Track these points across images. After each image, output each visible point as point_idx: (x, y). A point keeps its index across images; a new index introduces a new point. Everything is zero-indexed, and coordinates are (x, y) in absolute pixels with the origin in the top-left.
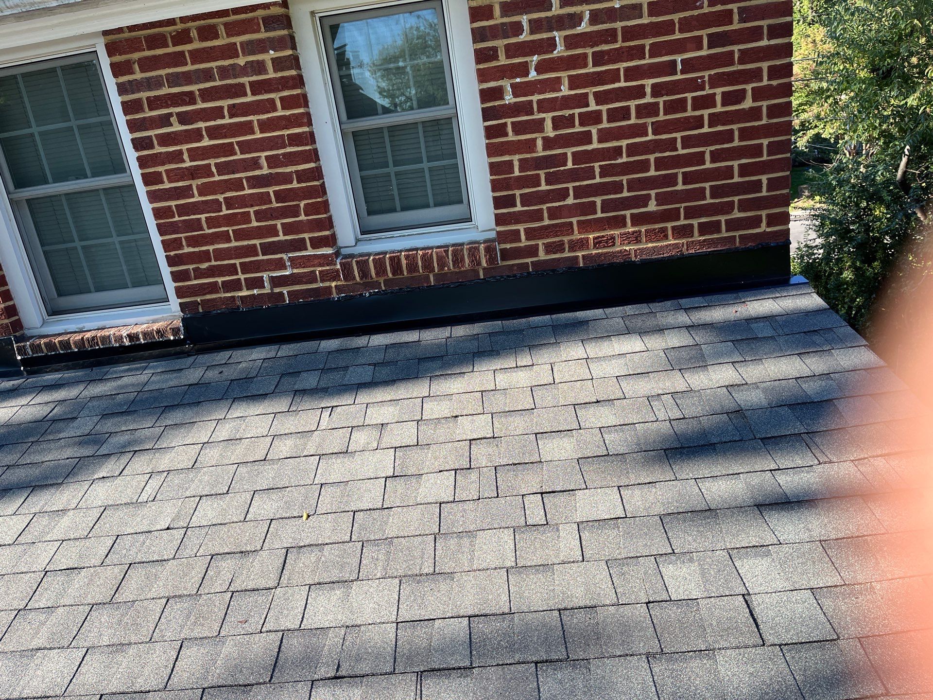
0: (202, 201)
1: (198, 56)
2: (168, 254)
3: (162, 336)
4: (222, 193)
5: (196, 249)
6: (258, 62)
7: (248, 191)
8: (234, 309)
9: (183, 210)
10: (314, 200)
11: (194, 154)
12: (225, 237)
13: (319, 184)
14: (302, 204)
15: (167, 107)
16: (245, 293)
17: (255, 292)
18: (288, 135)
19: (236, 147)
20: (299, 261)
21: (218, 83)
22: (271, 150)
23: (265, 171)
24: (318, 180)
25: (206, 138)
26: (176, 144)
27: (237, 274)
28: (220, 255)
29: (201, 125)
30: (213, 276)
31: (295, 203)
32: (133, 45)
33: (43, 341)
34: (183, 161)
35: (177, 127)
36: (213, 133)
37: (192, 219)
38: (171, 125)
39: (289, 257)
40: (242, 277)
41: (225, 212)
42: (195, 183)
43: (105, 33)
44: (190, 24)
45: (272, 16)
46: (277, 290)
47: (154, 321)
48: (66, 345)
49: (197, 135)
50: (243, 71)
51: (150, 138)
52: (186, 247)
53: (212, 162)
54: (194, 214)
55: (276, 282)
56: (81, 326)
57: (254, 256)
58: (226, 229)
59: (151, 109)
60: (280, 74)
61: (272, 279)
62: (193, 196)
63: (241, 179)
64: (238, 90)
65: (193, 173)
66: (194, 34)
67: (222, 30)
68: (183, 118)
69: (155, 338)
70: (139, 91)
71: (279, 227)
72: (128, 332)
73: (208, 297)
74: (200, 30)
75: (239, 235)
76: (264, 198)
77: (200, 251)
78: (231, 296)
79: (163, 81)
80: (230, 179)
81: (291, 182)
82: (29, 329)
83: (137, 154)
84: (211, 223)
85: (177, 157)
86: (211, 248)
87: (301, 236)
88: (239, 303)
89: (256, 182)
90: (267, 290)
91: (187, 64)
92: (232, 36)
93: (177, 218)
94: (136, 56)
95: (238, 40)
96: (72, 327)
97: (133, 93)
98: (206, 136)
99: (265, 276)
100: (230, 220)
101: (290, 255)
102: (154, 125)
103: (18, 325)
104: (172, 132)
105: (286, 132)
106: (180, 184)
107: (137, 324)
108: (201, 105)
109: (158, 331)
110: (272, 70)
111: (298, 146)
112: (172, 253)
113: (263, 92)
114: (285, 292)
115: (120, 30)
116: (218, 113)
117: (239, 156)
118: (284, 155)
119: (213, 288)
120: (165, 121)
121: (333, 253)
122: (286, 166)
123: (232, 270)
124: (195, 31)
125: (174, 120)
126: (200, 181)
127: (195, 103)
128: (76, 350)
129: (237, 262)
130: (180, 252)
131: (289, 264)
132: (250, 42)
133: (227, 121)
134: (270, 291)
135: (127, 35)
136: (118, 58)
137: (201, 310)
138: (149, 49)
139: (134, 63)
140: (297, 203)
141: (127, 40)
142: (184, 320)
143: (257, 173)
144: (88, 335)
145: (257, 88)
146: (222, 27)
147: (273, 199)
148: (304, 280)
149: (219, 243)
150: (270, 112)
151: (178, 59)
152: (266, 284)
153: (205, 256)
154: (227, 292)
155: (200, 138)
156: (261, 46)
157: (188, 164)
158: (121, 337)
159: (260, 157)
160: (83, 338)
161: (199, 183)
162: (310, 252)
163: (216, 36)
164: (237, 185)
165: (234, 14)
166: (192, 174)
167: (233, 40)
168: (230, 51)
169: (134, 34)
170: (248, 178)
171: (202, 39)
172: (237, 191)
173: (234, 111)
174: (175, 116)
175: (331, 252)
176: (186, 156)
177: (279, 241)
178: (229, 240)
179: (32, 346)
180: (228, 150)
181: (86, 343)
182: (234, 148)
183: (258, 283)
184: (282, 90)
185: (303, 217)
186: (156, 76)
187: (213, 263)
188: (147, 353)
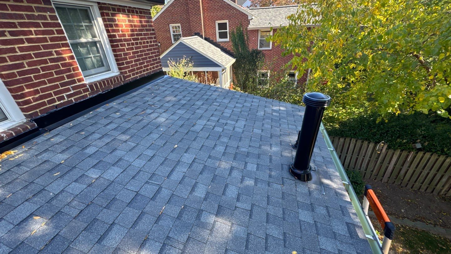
0: (30, 69)
4: (40, 65)
5: (32, 90)
6: (43, 15)
7: (50, 64)
10: (75, 66)
11: (22, 49)
13: (75, 60)
15: (2, 27)
16: (58, 103)
17: (62, 101)
18: (62, 43)
19: (42, 47)
20: (75, 87)
21: (27, 21)
22: (56, 48)
23: (55, 56)
25: (26, 43)
26: (11, 45)
27: (53, 96)
28: (43, 90)
29: (23, 37)
30: (42, 99)
31: (69, 67)
35: (9, 37)
37: (27, 77)
38: (6, 36)
41: (42, 73)
42: (25, 62)
49: (21, 41)
50: (38, 18)
52: (26, 89)
53: (31, 53)
55: (69, 96)
57: (58, 88)
58: (43, 80)
62: (25, 67)
63: (46, 59)
64: (37, 25)
71: (65, 76)
73: (42, 108)
75: (50, 81)
76: (57, 67)
78: (52, 106)
80: (41, 59)
84: (37, 77)
85: (13, 50)
86: (39, 88)
87: (74, 79)
89: (53, 60)
91: (8, 10)
93: (19, 77)
95: (33, 5)
99: (64, 95)
100: (44, 76)
101: (71, 86)
106: (17, 62)
108: (20, 29)
110: (50, 19)
111: (65, 47)
112: (15, 94)
113: (48, 27)
114: (73, 99)
117: (43, 51)
118: (61, 50)
119: (44, 104)
120: (2, 34)
122: (63, 54)
123: (50, 95)
127: (17, 28)
129: (52, 92)
130: (24, 92)
131: (72, 89)
132: (38, 7)
133: (35, 36)
134: (67, 100)
143: (52, 57)
145: (45, 25)
147: (61, 66)
148: (78, 94)
149: (42, 86)
150: (52, 35)
151: (3, 7)
152: (65, 98)
153: (37, 92)
154: (50, 104)
155: (23, 43)
156: (43, 10)
157: (19, 53)
159: (52, 51)
162: (78, 84)
163: (22, 2)
164: (45, 62)
166: (22, 58)
167: (30, 5)
170: (49, 59)
173: (37, 33)
174: (7, 32)
175: (84, 83)
176: (17, 50)
177: (66, 81)
178: (46, 84)
180: (38, 48)
184: (56, 27)
185: (73, 72)
187: (41, 94)
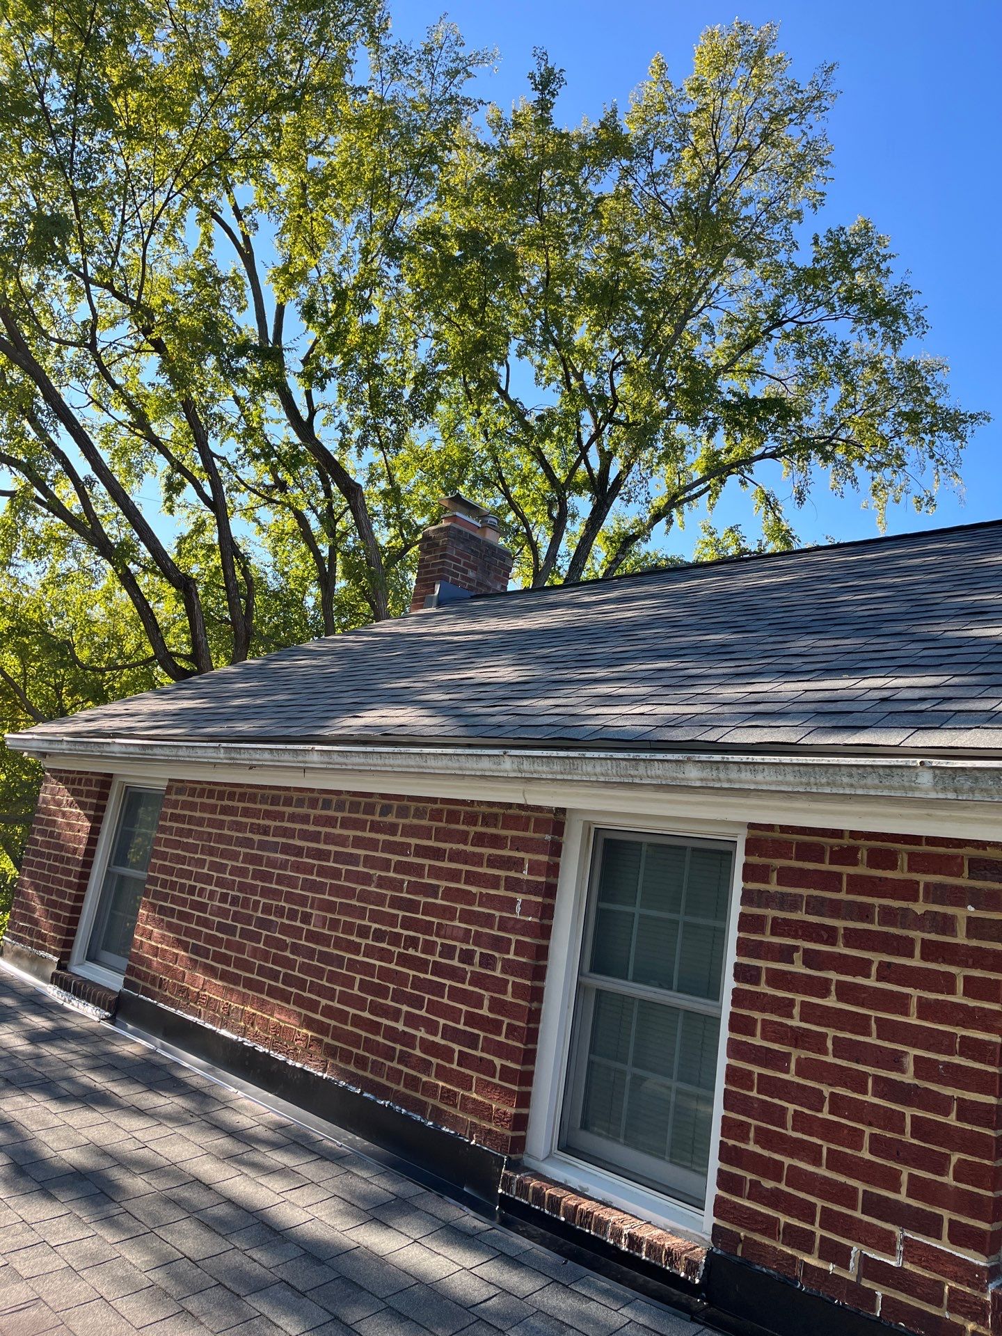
0: (798, 1084)
1: (858, 884)
2: (725, 1140)
3: (671, 1263)
4: (830, 1085)
5: (766, 1153)
6: (945, 915)
7: (870, 1098)
8: (788, 1279)
9: (768, 1085)
10: (977, 1160)
11: (809, 1012)
12: (813, 1154)
13: (994, 1135)
14: (955, 1157)
15: (795, 937)
16: (813, 1261)
17: (831, 1268)
18: (963, 1037)
19: (874, 1026)
20: (920, 1252)
21: (875, 927)
22: (928, 1049)
23: (908, 1078)
24: (994, 1129)
25: (833, 997)
26: (789, 990)
27: (813, 1223)
28: (797, 1178)
29: (833, 976)
30: (775, 1207)
31: (943, 1150)
32: (780, 849)
33: (534, 1183)
34: (791, 1016)
35: (798, 968)
36: (845, 992)
37: (775, 1105)
38: (792, 962)
39: (906, 1238)
40: (820, 1233)
41: (825, 1114)
42: (796, 1054)
43: (752, 826)
44: (861, 842)
45: (986, 861)
46: (867, 1284)
47: (674, 1232)
48: (555, 1203)
49: (821, 988)
50: (920, 922)
51: (758, 969)
52: (752, 1143)
53: (831, 1032)
54: (780, 1099)
55: (870, 1269)
56: (585, 1185)
57: (848, 1207)
58: (819, 1142)
59: (773, 933)
60: (974, 943)
61: (865, 1260)
62: (787, 1071)
63: (866, 1074)
64: (904, 947)
65: (798, 1038)
66: (863, 855)
67: (903, 860)
68: (811, 959)
69: (661, 1261)
70: (767, 906)
71: (904, 1178)
72: (632, 1231)
73: (757, 1237)
74: (871, 851)
75: (836, 1162)
76: (894, 1122)
77: (770, 1158)
78: (792, 1256)
79: (802, 902)
80: (850, 1069)
81: (947, 1114)
82: (530, 1156)
83: (735, 985)
84: (801, 1122)
85: (785, 1007)
86: (788, 1161)
87: (938, 1211)
88: (800, 1273)
89: (888, 1089)
90: (851, 1275)
91: (839, 891)
92: (917, 871)
93: (754, 1094)
94: (779, 863)
95: (923, 878)
96: (575, 1182)
97: (759, 907)
98: (833, 993)
99: (855, 1249)
100: (828, 1130)
101: (909, 1235)
102: (770, 955)
103: (519, 1144)
104: (790, 973)
105: (961, 1032)
106: (775, 1046)
107: (649, 1223)
108: (841, 949)
109: (669, 1253)
110: (964, 934)
111: (975, 1059)
112: (731, 1142)
113: (940, 960)
114: (879, 1294)
115: (770, 827)
116: (862, 967)
117: (873, 1040)
118: (948, 1065)
119: (768, 1226)
120: (785, 954)
121: (984, 1267)
122: (946, 1084)
123: (806, 1212)
124: (865, 853)
125: (797, 956)
126: (805, 1054)
127: (834, 944)
128: (563, 1219)
129: (819, 1203)
130: (743, 1146)
131: (902, 1249)
132: (941, 886)
133: (871, 982)
134: (854, 1279)
135: (776, 835)
136: (755, 860)
137: (739, 1254)
138: (798, 858)
139: (773, 871)
140: (948, 1152)
141: (774, 841)
142: (710, 1254)
143: (895, 1076)
144: (586, 1205)
145: (931, 952)
146: (906, 858)
147: (908, 1128)
148: (919, 1291)
149: (801, 1160)
150: (942, 993)
151: (831, 882)
152: (852, 1264)
153: (773, 1170)
154: (788, 1245)
155: (824, 994)
156: (958, 897)
157: (795, 1023)
158: (621, 1231)
159: (906, 1053)
160: (577, 1206)
161: (803, 1056)
162: (944, 1246)
163: (893, 866)
164: (858, 1082)
165: (927, 844)
166: (796, 1040)
167: (915, 876)
168: (908, 891)
169: (785, 836)
170: (877, 1079)
171: (872, 863)
172: (854, 1091)
173: (886, 972)
174: (801, 952)
175: (982, 1264)
176: (796, 1011)
177: (897, 1202)
178: (816, 1162)
179: (520, 1182)
180: (860, 1024)
181: (578, 1216)
182: (869, 1026)
183: (839, 1255)
184: (974, 966)
185: (949, 1179)
186: (795, 895)
187: (783, 1186)
188: (642, 1278)
